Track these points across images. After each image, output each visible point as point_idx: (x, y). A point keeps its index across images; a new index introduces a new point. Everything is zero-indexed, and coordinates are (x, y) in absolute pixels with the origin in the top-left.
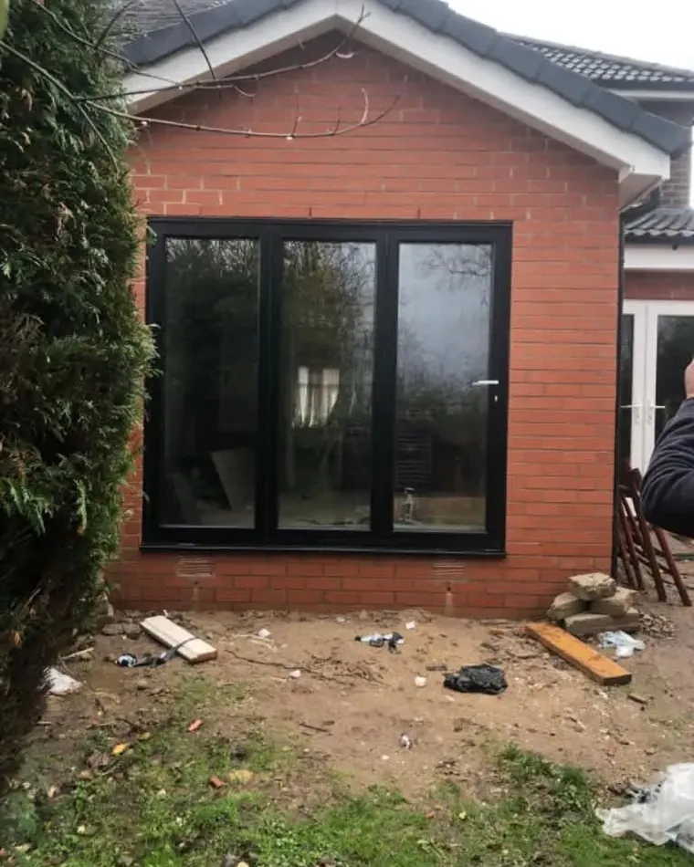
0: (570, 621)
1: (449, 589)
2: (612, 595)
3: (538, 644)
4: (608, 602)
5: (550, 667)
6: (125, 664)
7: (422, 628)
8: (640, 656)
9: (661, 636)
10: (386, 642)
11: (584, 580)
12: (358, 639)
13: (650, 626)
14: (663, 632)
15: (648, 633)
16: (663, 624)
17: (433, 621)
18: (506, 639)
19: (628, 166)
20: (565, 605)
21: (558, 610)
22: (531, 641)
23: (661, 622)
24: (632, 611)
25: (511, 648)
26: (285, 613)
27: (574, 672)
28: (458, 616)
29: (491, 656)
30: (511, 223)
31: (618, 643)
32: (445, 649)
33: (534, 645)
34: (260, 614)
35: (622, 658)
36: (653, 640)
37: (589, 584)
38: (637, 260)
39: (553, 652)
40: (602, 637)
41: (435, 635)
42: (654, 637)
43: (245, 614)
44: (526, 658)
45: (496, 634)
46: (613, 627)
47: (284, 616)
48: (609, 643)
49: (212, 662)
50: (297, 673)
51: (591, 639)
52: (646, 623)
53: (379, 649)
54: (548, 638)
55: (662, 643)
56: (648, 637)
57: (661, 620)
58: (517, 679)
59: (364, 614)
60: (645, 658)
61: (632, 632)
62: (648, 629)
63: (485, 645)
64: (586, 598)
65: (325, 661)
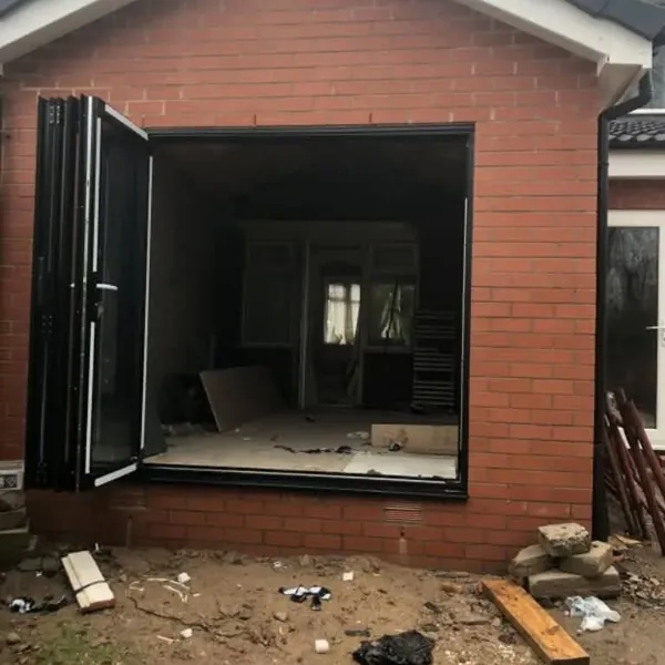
0: (534, 580)
1: (402, 534)
2: (588, 551)
3: (492, 606)
4: (580, 559)
5: (493, 638)
6: (17, 608)
7: (364, 580)
8: (611, 631)
9: (649, 605)
10: (310, 597)
11: (553, 532)
12: (281, 591)
13: (636, 591)
14: (650, 600)
15: (632, 599)
16: (653, 589)
17: (381, 571)
18: (457, 597)
19: (602, 55)
20: (531, 560)
21: (520, 566)
22: (484, 603)
23: (650, 586)
24: (613, 571)
25: (457, 610)
26: (220, 553)
27: (522, 648)
28: (414, 566)
29: (430, 619)
30: (472, 124)
31: (588, 612)
32: (378, 608)
33: (487, 607)
34: (195, 553)
35: (588, 631)
36: (635, 610)
37: (558, 538)
38: (622, 167)
39: (507, 619)
40: (570, 601)
41: (373, 589)
42: (638, 605)
43: (178, 552)
44: (471, 624)
45: (448, 590)
46: (585, 590)
47: (218, 557)
48: (578, 610)
49: (107, 612)
50: (188, 633)
51: (557, 604)
52: (632, 586)
53: (298, 605)
54: (502, 600)
55: (645, 613)
56: (629, 605)
57: (652, 583)
58: (448, 652)
59: (306, 559)
60: (617, 633)
61: (608, 598)
62: (633, 594)
63: (428, 605)
64: (553, 554)
65: (231, 617)
